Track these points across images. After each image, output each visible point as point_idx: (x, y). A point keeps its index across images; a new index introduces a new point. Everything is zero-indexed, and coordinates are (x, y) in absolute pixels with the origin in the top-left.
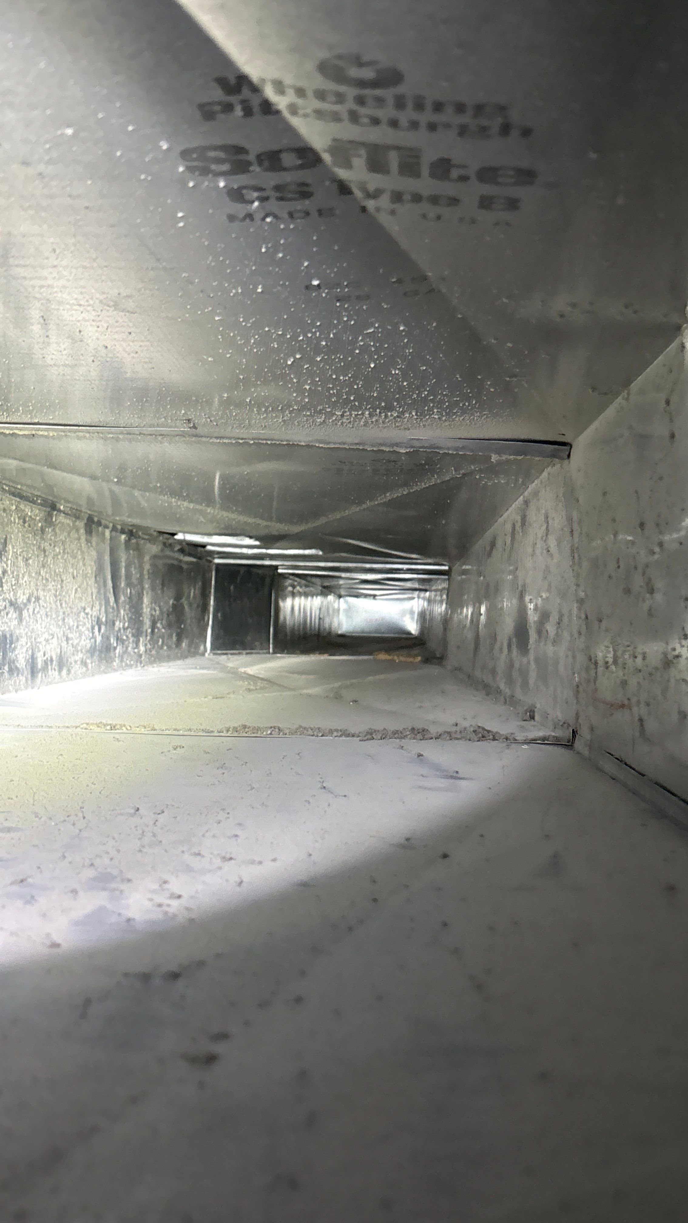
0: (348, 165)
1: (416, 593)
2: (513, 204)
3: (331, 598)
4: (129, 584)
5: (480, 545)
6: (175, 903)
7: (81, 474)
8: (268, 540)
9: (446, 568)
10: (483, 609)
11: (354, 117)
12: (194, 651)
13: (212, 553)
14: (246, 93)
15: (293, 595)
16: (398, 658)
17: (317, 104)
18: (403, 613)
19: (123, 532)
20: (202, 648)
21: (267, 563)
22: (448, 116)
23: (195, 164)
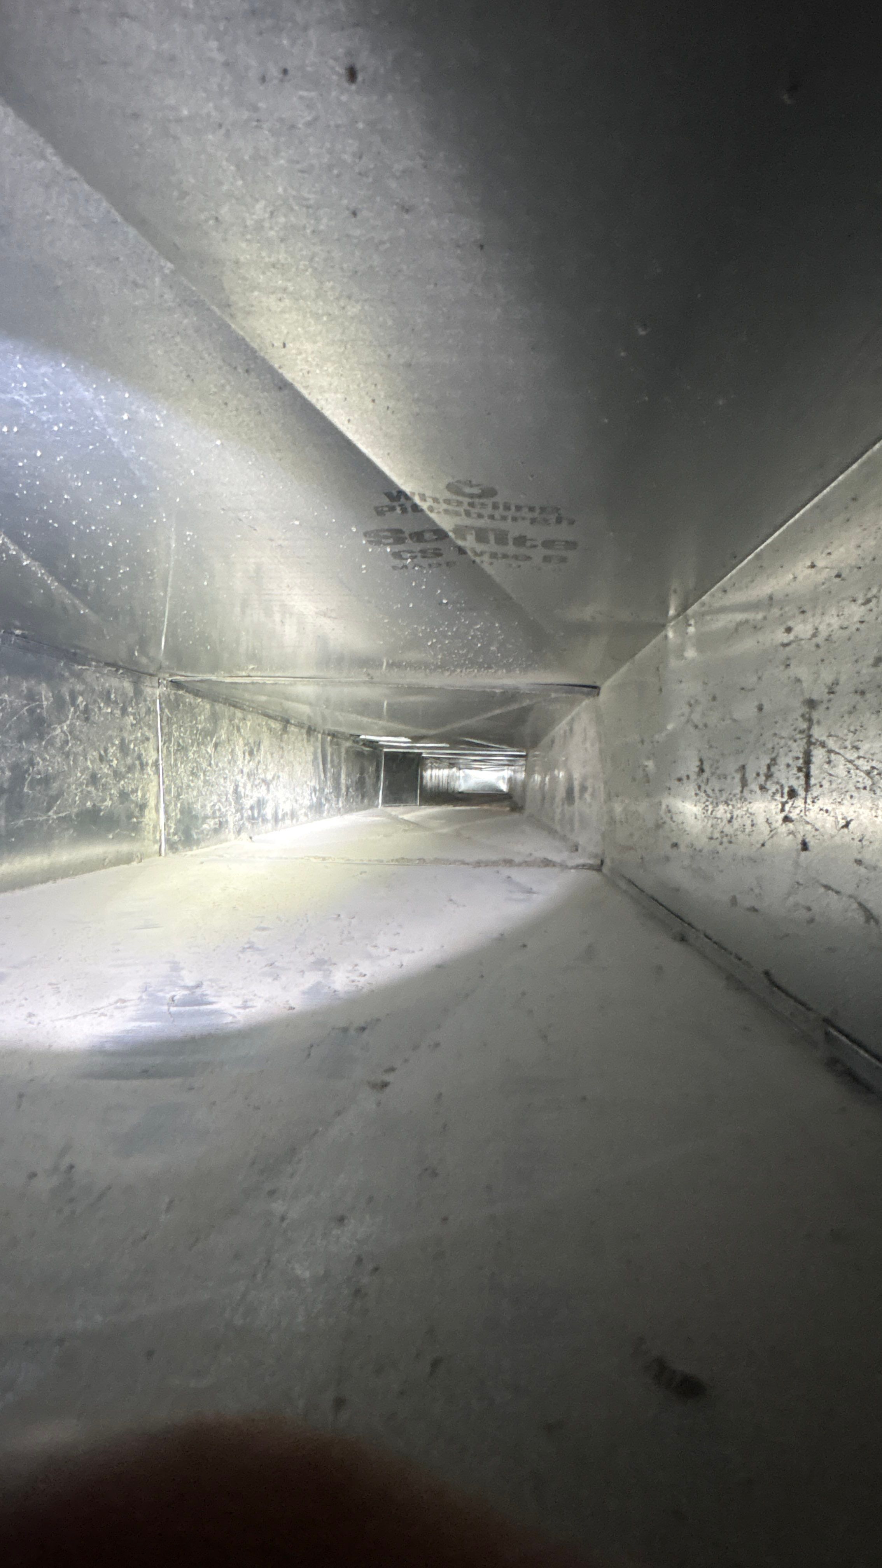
0: (465, 539)
1: (506, 767)
2: (563, 560)
3: (454, 770)
4: (333, 766)
5: (546, 740)
6: (362, 979)
7: (304, 703)
8: (416, 739)
9: (524, 753)
10: (547, 779)
11: (468, 514)
12: (372, 805)
13: (383, 746)
14: (403, 500)
15: (432, 768)
16: (494, 807)
17: (445, 506)
18: (498, 779)
19: (329, 735)
20: (376, 802)
21: (416, 751)
22: (525, 512)
23: (372, 539)
